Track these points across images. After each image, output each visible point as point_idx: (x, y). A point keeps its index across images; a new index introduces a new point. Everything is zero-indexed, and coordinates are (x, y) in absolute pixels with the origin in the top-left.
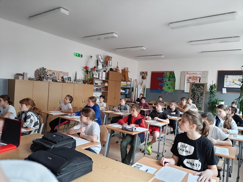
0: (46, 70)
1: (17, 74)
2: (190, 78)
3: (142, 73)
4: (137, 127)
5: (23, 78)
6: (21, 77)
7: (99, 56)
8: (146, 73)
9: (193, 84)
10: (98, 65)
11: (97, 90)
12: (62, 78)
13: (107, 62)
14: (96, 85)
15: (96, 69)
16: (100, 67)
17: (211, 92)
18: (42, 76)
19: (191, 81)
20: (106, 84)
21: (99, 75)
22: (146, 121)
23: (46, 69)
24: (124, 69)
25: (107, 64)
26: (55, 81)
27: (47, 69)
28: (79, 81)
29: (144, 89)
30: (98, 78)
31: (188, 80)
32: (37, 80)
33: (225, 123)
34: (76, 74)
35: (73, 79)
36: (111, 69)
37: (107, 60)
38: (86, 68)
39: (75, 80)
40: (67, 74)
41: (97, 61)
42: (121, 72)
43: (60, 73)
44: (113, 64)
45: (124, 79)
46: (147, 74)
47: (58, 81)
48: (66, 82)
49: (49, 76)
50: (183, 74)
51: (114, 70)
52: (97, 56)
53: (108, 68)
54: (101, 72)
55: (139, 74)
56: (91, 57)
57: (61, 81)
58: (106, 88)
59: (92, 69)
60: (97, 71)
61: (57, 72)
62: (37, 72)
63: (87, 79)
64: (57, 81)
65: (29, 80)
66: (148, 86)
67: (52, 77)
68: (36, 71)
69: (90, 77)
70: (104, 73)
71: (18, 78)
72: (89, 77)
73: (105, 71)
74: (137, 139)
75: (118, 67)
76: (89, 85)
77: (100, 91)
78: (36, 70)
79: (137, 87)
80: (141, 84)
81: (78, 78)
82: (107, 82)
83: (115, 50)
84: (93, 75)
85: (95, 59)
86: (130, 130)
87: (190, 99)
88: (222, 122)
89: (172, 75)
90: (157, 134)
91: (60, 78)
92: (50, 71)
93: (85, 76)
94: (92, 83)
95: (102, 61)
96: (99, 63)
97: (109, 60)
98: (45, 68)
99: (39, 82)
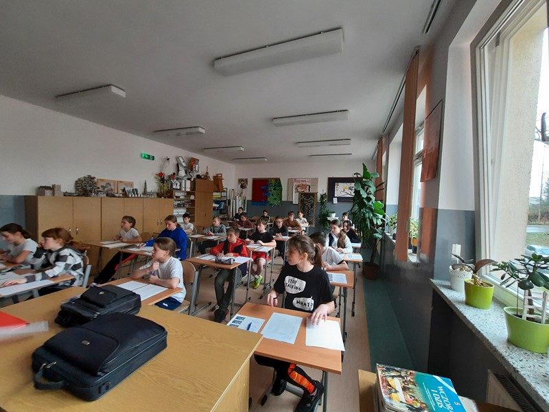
0: (96, 180)
1: (41, 187)
2: (298, 186)
3: (241, 181)
4: (237, 256)
5: (53, 194)
6: (48, 193)
7: (180, 158)
8: (246, 180)
9: (302, 194)
10: (178, 170)
11: (179, 206)
12: (124, 190)
13: (192, 167)
14: (178, 199)
15: (176, 177)
16: (182, 173)
17: (322, 203)
18: (89, 188)
19: (300, 190)
20: (192, 197)
21: (180, 185)
22: (247, 246)
23: (94, 178)
24: (217, 176)
25: (192, 170)
26: (110, 195)
27: (97, 178)
28: (151, 194)
29: (244, 201)
30: (180, 189)
31: (296, 189)
32: (79, 196)
33: (338, 241)
34: (145, 184)
35: (140, 191)
36: (198, 176)
37: (191, 164)
38: (161, 175)
39: (145, 193)
40: (131, 184)
41: (178, 165)
42: (212, 180)
43: (120, 184)
44: (201, 169)
45: (217, 189)
46: (247, 182)
47: (117, 195)
48: (130, 196)
49: (101, 189)
50: (290, 181)
51: (203, 177)
52: (177, 158)
53: (194, 175)
54: (183, 181)
55: (237, 181)
56: (168, 159)
57: (121, 195)
58: (193, 202)
59: (169, 176)
60: (177, 179)
61: (114, 182)
62: (79, 184)
63: (162, 191)
64: (114, 196)
65: (65, 195)
66: (249, 197)
67: (106, 189)
68: (77, 182)
69: (168, 187)
70: (188, 183)
71: (43, 194)
72: (166, 188)
73: (189, 179)
74: (238, 273)
75: (207, 173)
76: (167, 199)
77: (184, 206)
78: (76, 180)
79: (235, 199)
80: (240, 196)
81: (149, 190)
82: (194, 194)
83: (203, 150)
84: (172, 185)
85: (173, 162)
86: (227, 262)
87: (300, 213)
88: (336, 240)
89: (278, 182)
90: (263, 261)
91: (121, 192)
92: (102, 180)
93: (161, 188)
94: (171, 197)
95: (184, 164)
96: (181, 168)
97: (195, 163)
98: (92, 176)
99: (84, 198)
